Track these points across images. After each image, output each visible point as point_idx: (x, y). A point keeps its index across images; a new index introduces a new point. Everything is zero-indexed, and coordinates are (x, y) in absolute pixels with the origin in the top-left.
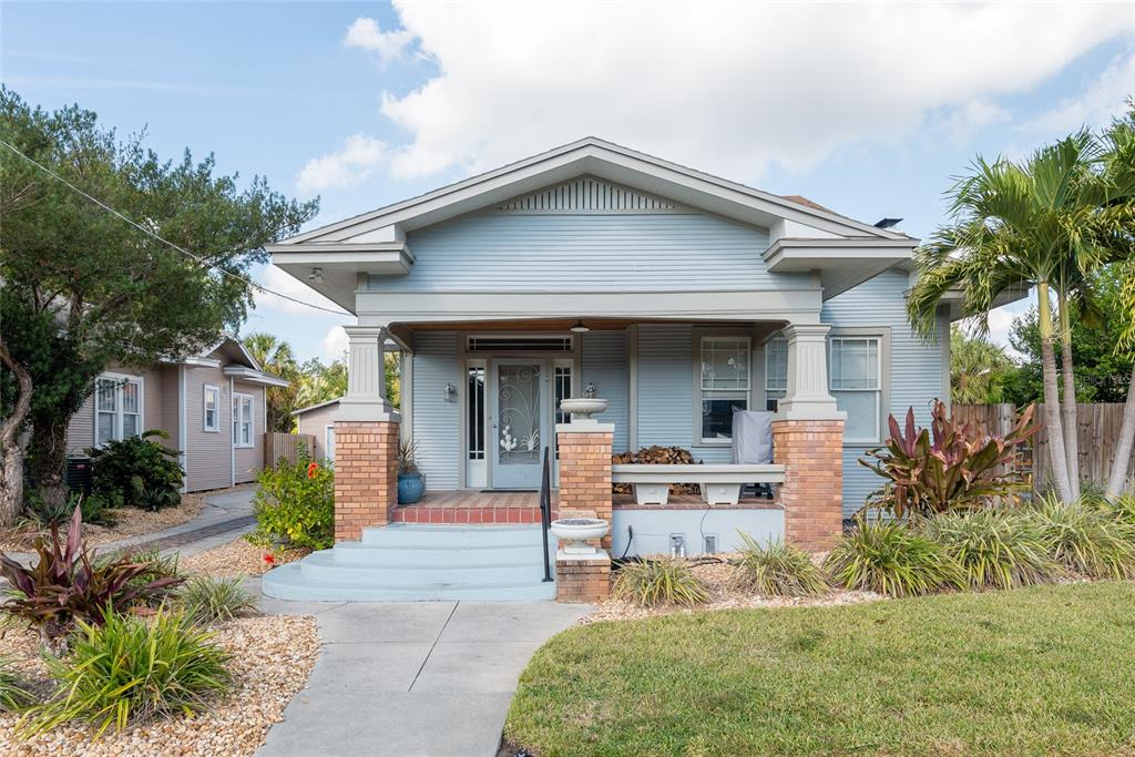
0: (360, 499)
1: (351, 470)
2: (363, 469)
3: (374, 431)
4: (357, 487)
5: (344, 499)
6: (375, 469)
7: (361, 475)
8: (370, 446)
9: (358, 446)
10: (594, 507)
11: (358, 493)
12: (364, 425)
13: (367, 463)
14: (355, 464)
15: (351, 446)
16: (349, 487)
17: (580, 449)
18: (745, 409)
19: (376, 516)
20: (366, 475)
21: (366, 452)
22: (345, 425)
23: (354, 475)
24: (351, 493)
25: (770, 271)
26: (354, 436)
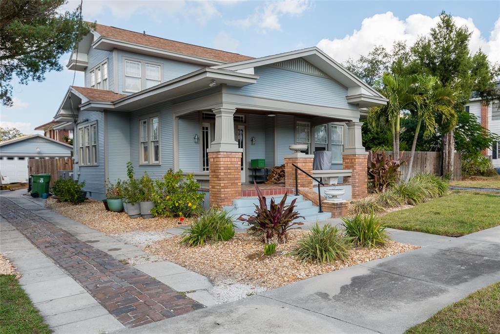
0: (232, 187)
1: (227, 174)
2: (232, 174)
3: (237, 156)
4: (229, 182)
5: (225, 187)
6: (237, 173)
7: (231, 176)
8: (235, 163)
9: (230, 163)
10: (308, 187)
11: (230, 184)
12: (233, 153)
13: (233, 171)
14: (229, 171)
15: (227, 163)
16: (227, 182)
17: (304, 164)
18: (325, 150)
19: (237, 194)
20: (233, 176)
21: (233, 166)
22: (225, 153)
23: (229, 176)
24: (227, 185)
25: (349, 103)
26: (229, 159)
